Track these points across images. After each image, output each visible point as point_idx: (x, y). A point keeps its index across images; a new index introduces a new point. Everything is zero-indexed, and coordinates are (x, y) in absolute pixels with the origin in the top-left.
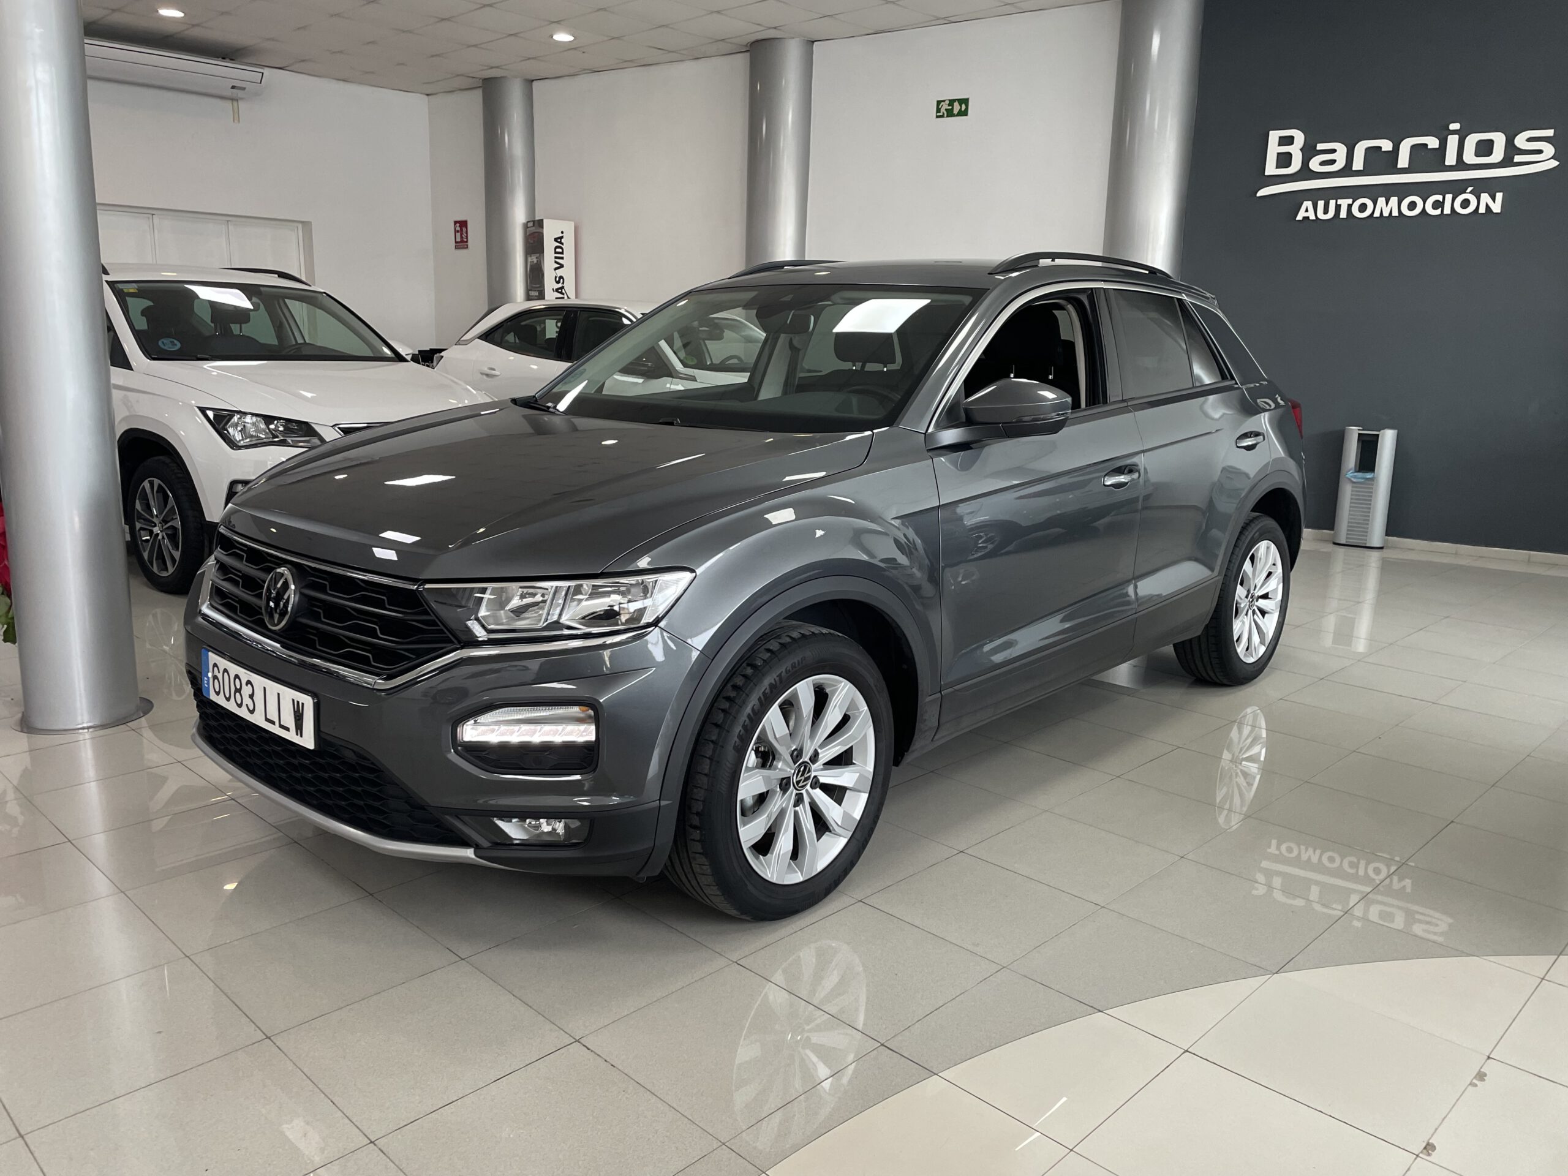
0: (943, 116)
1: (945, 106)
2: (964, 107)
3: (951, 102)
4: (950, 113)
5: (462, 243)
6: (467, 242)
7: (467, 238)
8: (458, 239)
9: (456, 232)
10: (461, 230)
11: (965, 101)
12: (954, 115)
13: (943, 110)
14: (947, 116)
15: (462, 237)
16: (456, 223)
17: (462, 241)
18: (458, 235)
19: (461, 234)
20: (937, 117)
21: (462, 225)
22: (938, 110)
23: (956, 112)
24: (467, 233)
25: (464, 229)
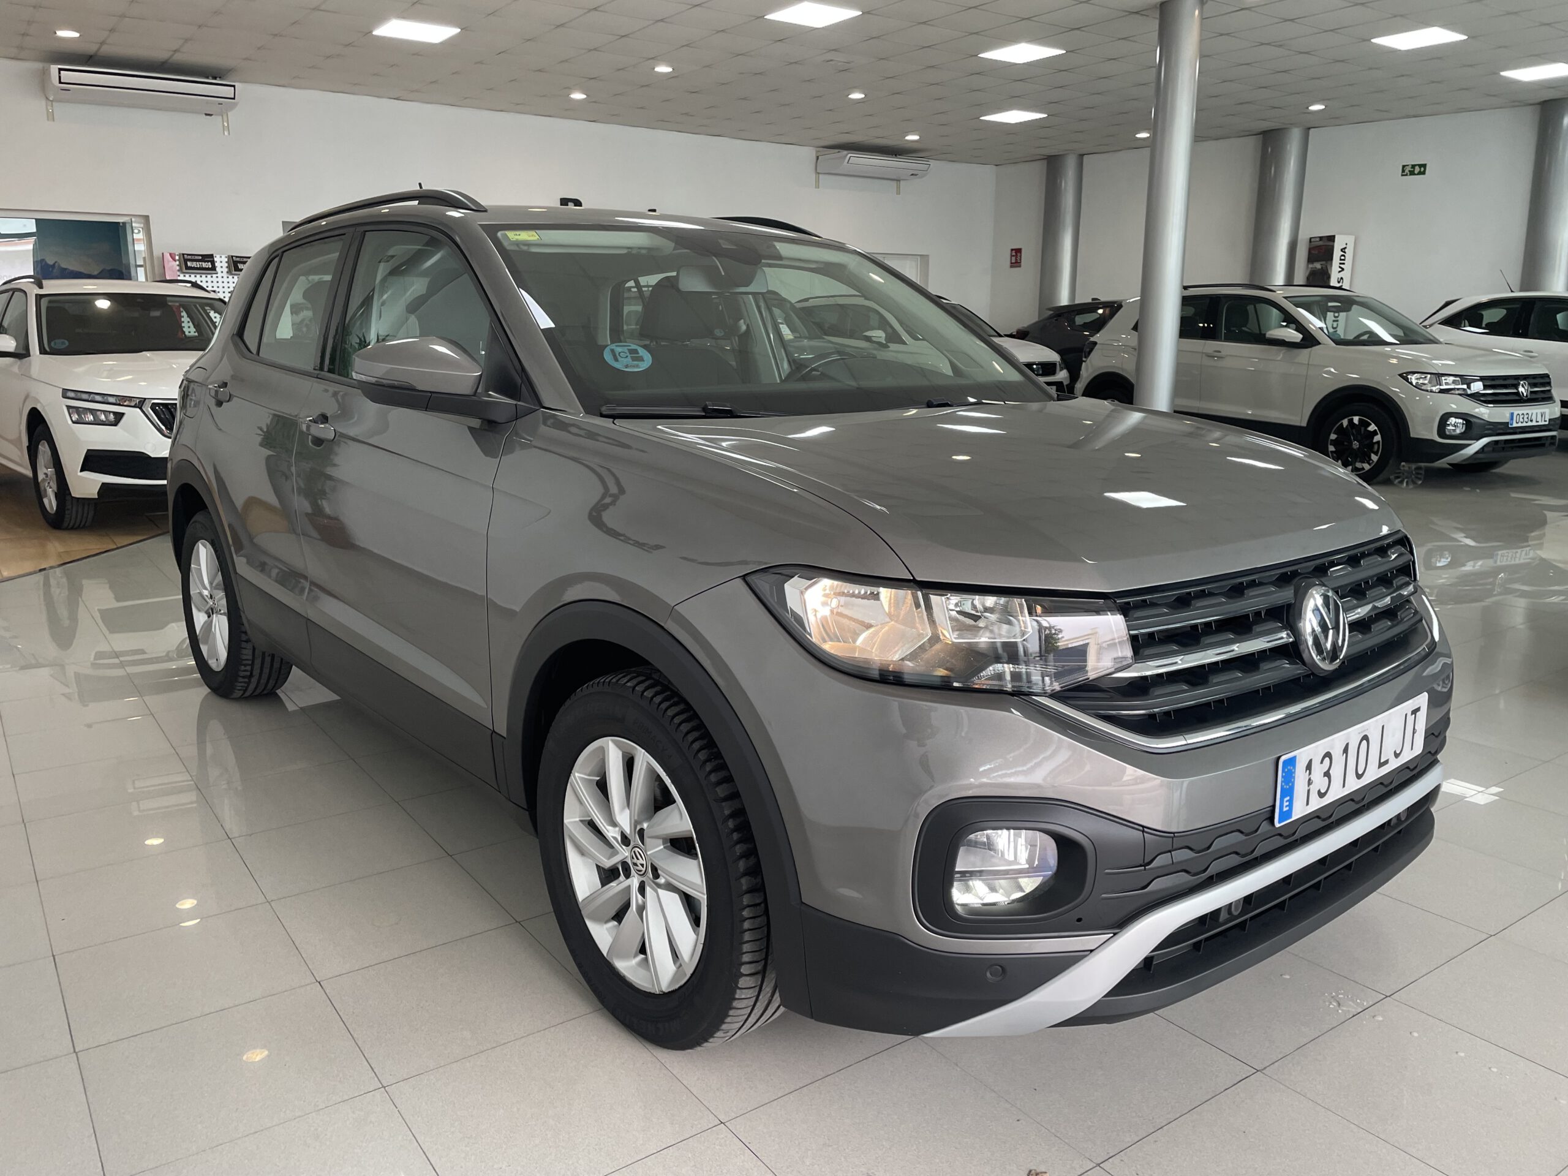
0: (1407, 175)
1: (1407, 170)
2: (1422, 169)
3: (1413, 166)
4: (1412, 173)
5: (1016, 263)
6: (1020, 262)
7: (1020, 259)
8: (1013, 261)
9: (1012, 256)
10: (1016, 255)
11: (1424, 166)
12: (1415, 174)
13: (1407, 171)
14: (1410, 175)
15: (1016, 260)
16: (1012, 250)
17: (1016, 262)
18: (1014, 258)
19: (1016, 257)
20: (1402, 175)
21: (1018, 251)
22: (1403, 171)
23: (1416, 172)
24: (1021, 256)
25: (1019, 254)
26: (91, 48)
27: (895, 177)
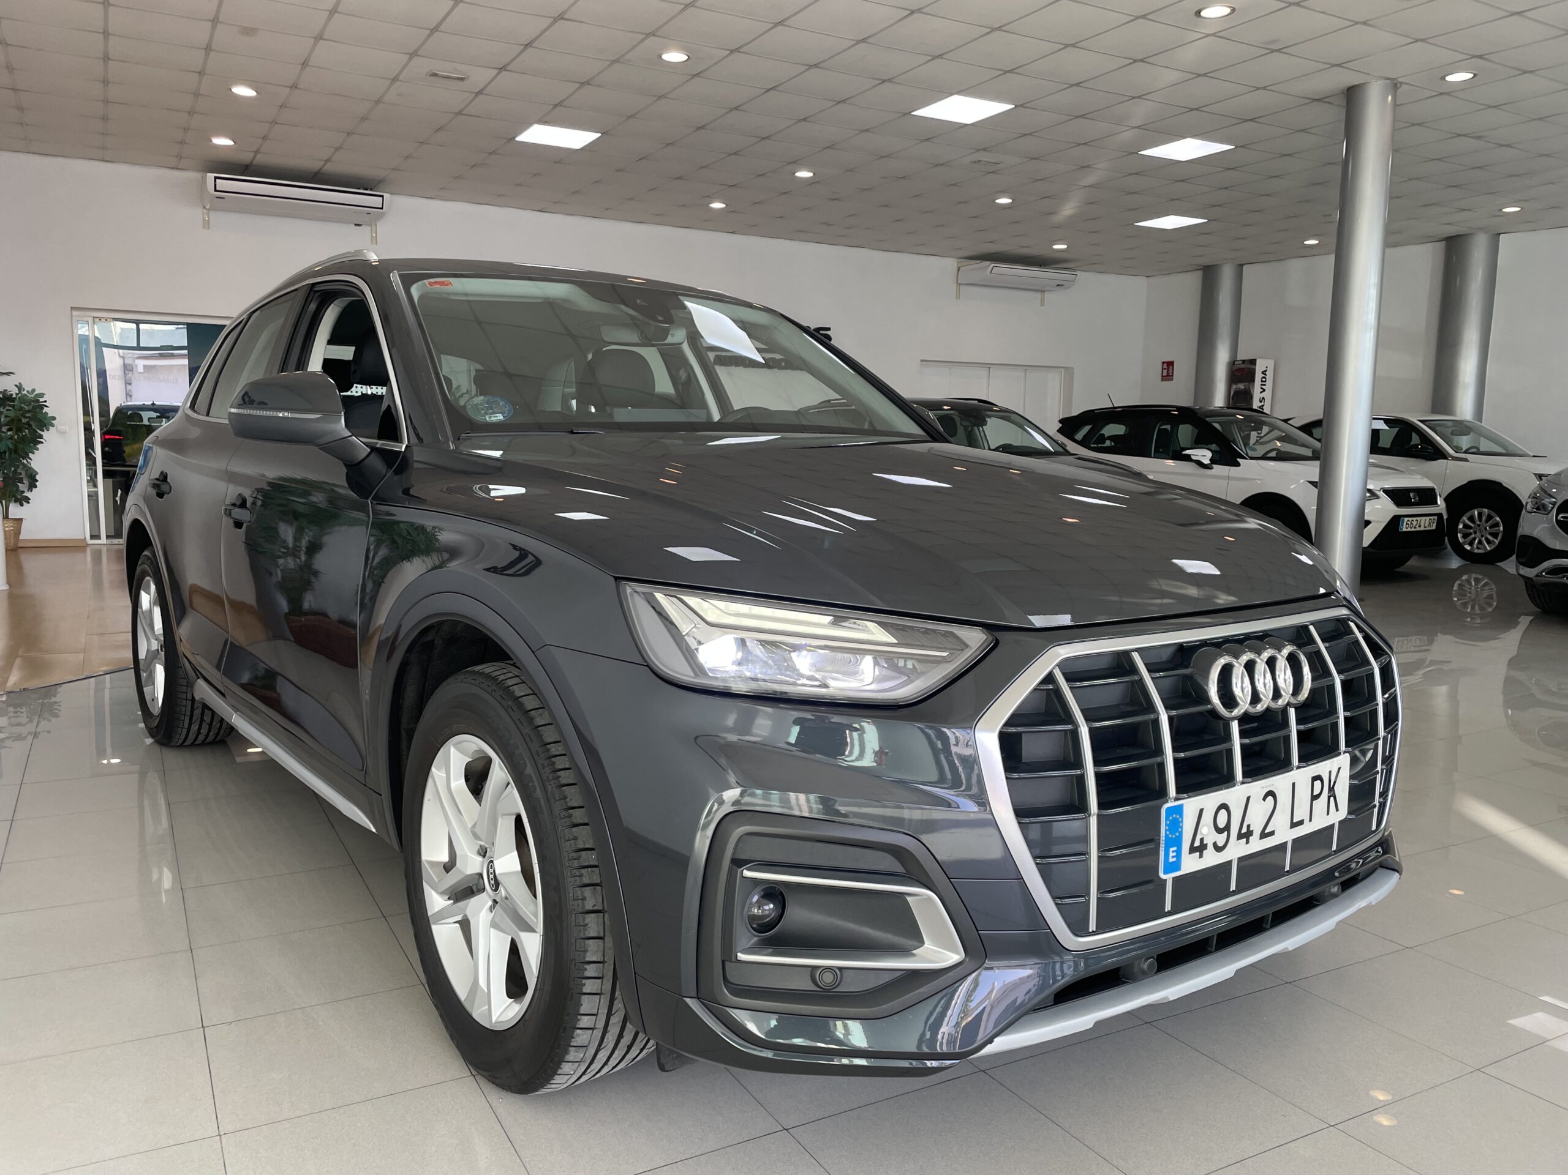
5: (1167, 377)
6: (1172, 376)
7: (1173, 373)
9: (1163, 369)
10: (1168, 368)
16: (1163, 363)
18: (1165, 372)
19: (1168, 371)
21: (1170, 364)
24: (1173, 370)
25: (1171, 367)
26: (246, 157)
27: (1039, 288)
